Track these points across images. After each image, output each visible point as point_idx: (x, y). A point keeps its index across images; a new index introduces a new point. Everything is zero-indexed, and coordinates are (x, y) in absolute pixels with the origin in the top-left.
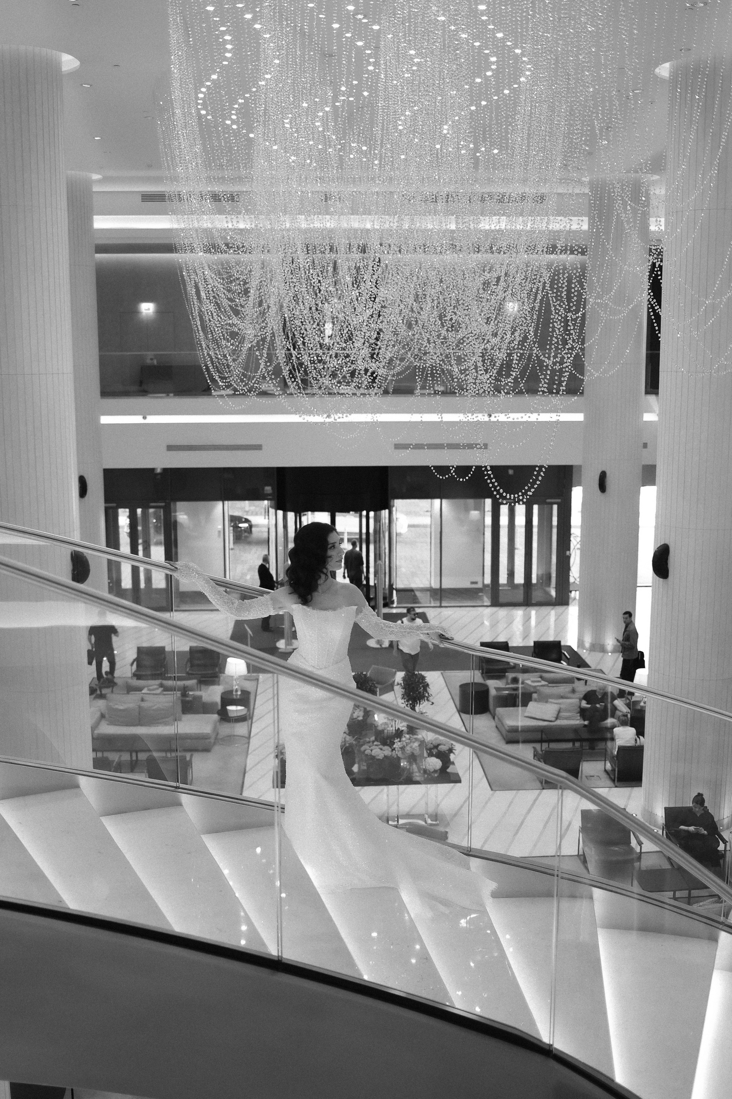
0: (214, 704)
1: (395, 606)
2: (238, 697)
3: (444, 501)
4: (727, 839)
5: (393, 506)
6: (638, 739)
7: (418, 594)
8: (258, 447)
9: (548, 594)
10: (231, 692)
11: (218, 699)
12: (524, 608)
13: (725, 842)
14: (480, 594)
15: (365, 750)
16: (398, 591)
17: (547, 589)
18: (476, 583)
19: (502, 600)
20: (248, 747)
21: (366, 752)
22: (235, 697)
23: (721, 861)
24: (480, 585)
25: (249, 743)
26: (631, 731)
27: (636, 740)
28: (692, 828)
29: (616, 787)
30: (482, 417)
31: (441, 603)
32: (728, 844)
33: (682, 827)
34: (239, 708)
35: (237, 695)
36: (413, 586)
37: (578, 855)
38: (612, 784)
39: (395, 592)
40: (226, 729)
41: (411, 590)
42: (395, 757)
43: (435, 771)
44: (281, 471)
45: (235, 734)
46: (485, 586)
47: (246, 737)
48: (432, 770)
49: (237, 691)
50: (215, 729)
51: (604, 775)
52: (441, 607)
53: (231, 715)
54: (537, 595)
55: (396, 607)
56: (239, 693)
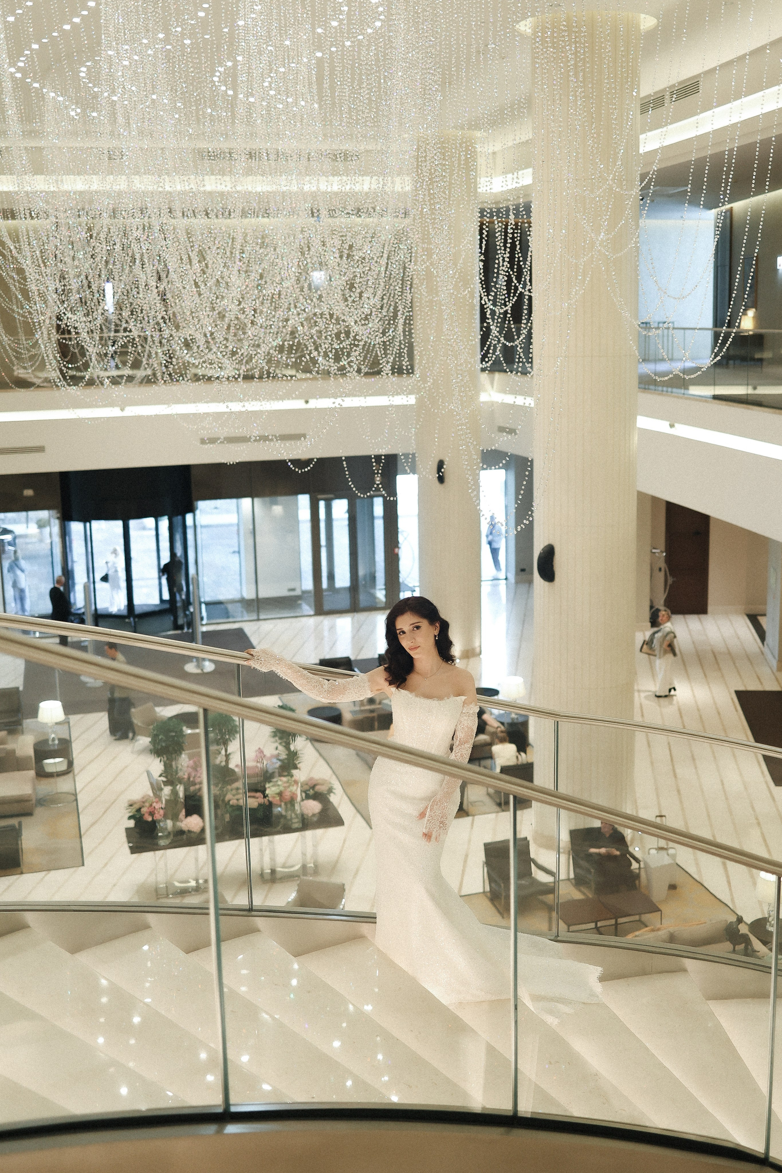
0: (28, 758)
1: (204, 622)
2: (56, 747)
3: (256, 500)
4: (641, 859)
5: (197, 508)
6: (519, 756)
7: (230, 607)
8: (40, 449)
9: (374, 597)
10: (46, 741)
11: (31, 752)
12: (352, 615)
13: (637, 860)
14: (299, 602)
15: (229, 801)
16: (207, 604)
17: (372, 591)
18: (293, 590)
19: (326, 607)
20: (77, 805)
21: (231, 803)
22: (52, 748)
23: (637, 882)
24: (298, 593)
25: (76, 800)
26: (511, 748)
27: (517, 757)
28: (603, 850)
29: (503, 811)
30: (298, 404)
31: (258, 615)
32: (642, 863)
33: (593, 850)
34: (58, 760)
35: (54, 745)
36: (221, 597)
37: (484, 892)
38: (498, 809)
39: (203, 606)
40: (46, 787)
41: (220, 603)
42: (267, 803)
43: (314, 815)
44: (64, 476)
45: (59, 791)
46: (304, 592)
47: (73, 794)
48: (310, 815)
49: (53, 740)
50: (34, 789)
51: (487, 800)
52: (258, 620)
53: (49, 770)
54: (363, 599)
55: (206, 624)
56: (57, 742)
